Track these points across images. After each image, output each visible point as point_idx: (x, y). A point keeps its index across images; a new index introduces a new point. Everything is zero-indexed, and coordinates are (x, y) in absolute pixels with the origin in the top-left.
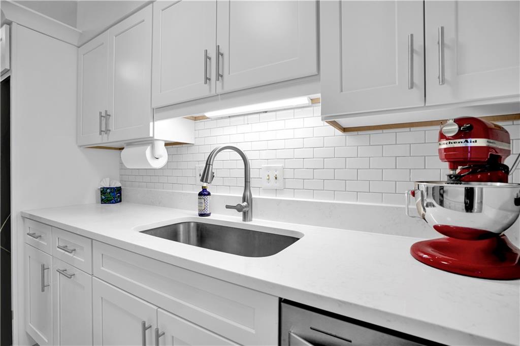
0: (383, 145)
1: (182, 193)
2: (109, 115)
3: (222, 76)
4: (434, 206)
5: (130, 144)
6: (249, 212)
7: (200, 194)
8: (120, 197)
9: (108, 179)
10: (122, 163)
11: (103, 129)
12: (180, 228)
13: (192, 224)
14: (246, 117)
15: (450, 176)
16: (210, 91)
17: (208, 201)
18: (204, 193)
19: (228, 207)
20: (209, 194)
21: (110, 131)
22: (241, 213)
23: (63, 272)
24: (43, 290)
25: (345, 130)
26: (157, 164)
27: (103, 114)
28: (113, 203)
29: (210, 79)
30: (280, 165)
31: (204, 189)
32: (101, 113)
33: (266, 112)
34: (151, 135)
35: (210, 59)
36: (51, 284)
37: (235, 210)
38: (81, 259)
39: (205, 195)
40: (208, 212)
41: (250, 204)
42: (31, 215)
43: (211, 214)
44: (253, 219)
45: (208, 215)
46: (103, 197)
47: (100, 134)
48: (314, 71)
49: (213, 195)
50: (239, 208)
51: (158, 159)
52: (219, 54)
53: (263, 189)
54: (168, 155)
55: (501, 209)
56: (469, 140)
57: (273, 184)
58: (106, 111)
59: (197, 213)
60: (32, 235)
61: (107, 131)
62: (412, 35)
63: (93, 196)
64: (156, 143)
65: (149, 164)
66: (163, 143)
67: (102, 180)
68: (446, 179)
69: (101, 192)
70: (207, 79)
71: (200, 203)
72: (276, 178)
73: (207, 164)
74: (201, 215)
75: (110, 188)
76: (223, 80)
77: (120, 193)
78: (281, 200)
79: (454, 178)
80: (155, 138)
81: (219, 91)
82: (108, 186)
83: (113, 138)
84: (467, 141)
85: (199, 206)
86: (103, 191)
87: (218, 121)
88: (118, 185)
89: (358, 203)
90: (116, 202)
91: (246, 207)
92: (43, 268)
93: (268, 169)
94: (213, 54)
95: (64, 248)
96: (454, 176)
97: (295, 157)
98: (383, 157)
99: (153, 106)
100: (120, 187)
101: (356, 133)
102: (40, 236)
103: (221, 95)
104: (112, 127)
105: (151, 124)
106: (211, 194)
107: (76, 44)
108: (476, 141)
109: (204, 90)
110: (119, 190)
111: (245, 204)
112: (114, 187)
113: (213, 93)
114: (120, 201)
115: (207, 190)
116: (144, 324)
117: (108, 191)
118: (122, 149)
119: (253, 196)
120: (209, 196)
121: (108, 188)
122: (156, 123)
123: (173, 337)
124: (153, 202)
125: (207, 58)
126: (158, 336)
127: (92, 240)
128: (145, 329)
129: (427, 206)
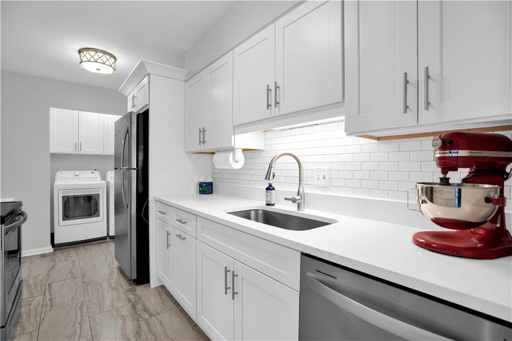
0: (409, 151)
1: (255, 188)
2: (205, 131)
3: (278, 103)
4: (426, 202)
5: (219, 151)
6: (302, 203)
7: (267, 189)
8: (212, 189)
9: (204, 176)
10: (213, 164)
11: (202, 141)
12: (251, 214)
13: (260, 211)
14: (302, 129)
15: (441, 178)
16: (271, 114)
17: (273, 195)
18: (270, 188)
19: (286, 199)
20: (274, 189)
21: (206, 142)
22: (296, 204)
23: (179, 236)
24: (168, 248)
25: (378, 139)
26: (237, 166)
27: (202, 130)
28: (207, 194)
29: (271, 106)
30: (327, 167)
31: (270, 185)
32: (200, 129)
33: (317, 125)
34: (233, 145)
35: (271, 90)
36: (172, 245)
37: (291, 202)
38: (189, 228)
39: (271, 189)
40: (273, 203)
41: (303, 198)
42: (160, 199)
43: (275, 205)
44: (305, 209)
45: (273, 205)
46: (201, 189)
47: (200, 144)
48: (340, 99)
49: (278, 190)
50: (294, 201)
51: (237, 162)
52: (277, 87)
53: (315, 187)
54: (245, 158)
55: (474, 205)
56: (452, 151)
57: (322, 182)
58: (203, 128)
59: (265, 203)
60: (161, 212)
61: (204, 142)
62: (406, 73)
63: (194, 189)
64: (236, 150)
65: (232, 166)
66: (242, 150)
67: (200, 177)
68: (438, 181)
69: (200, 185)
70: (269, 105)
71: (267, 195)
72: (324, 178)
73: (269, 167)
74: (268, 205)
75: (206, 183)
76: (279, 106)
77: (212, 187)
78: (327, 195)
79: (444, 181)
80: (236, 147)
81: (277, 114)
82: (204, 181)
83: (208, 147)
84: (451, 153)
85: (266, 198)
86: (201, 185)
87: (281, 132)
88: (210, 180)
89: (389, 200)
90: (209, 193)
91: (299, 199)
92: (168, 234)
93: (318, 170)
94: (272, 87)
95: (180, 221)
96: (444, 179)
97: (339, 161)
98: (410, 161)
99: (234, 125)
100: (212, 182)
101: (387, 141)
102: (165, 213)
103: (279, 116)
104: (207, 139)
105: (233, 137)
106: (276, 189)
107: (184, 80)
108: (458, 152)
109: (267, 114)
110: (211, 184)
111: (299, 197)
112: (209, 181)
113: (273, 115)
114: (212, 193)
115: (273, 186)
116: (226, 268)
117: (204, 184)
118: (213, 153)
119: (306, 191)
120: (273, 191)
121: (204, 183)
122: (236, 136)
123: (242, 278)
124: (233, 194)
125: (269, 90)
126: (234, 276)
127: (196, 215)
128: (226, 271)
129: (422, 203)
